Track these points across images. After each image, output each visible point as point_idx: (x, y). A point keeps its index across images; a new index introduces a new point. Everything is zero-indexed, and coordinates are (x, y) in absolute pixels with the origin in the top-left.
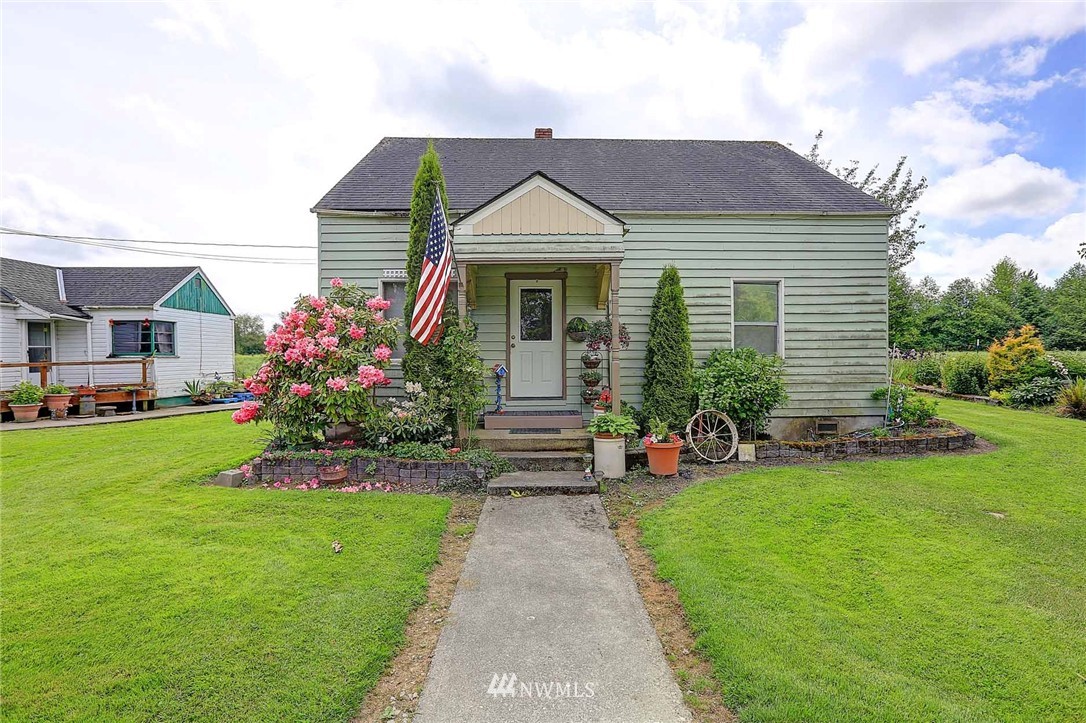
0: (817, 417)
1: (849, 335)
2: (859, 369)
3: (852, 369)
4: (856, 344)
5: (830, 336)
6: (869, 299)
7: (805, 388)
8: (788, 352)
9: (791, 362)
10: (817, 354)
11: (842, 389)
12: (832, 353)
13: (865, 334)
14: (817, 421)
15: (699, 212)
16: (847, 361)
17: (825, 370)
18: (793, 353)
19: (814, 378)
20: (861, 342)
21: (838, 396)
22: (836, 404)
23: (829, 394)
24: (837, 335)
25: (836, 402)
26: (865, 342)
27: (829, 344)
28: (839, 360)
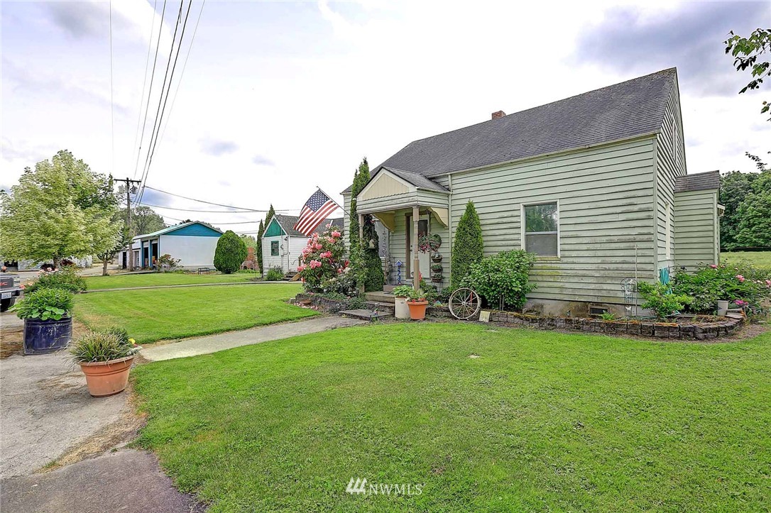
0: (590, 302)
1: (616, 239)
2: (625, 266)
3: (620, 266)
4: (622, 245)
5: (598, 240)
6: (636, 208)
7: (576, 280)
8: (563, 252)
9: (565, 260)
10: (586, 253)
11: (608, 282)
12: (600, 253)
13: (632, 237)
14: (589, 305)
15: (499, 164)
16: (614, 260)
17: (594, 267)
18: (567, 254)
19: (585, 272)
20: (628, 244)
21: (605, 287)
22: (604, 293)
23: (597, 285)
24: (604, 239)
25: (604, 291)
26: (632, 244)
27: (598, 246)
28: (607, 259)
